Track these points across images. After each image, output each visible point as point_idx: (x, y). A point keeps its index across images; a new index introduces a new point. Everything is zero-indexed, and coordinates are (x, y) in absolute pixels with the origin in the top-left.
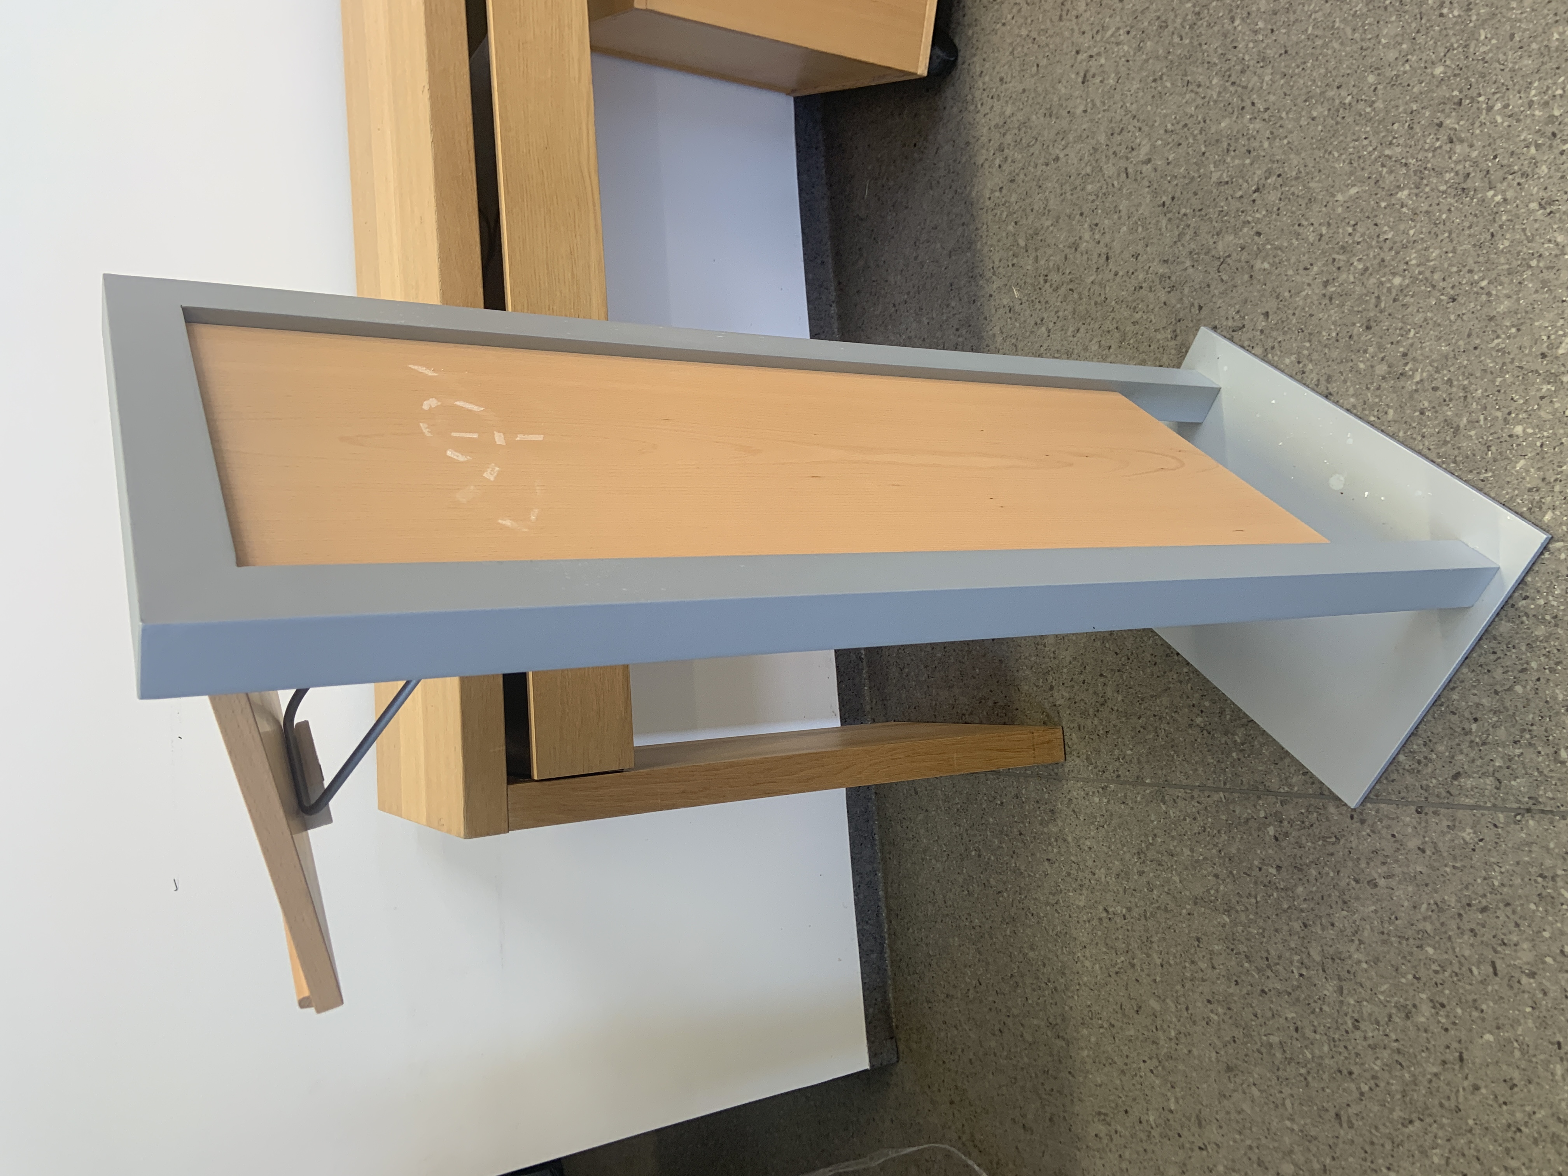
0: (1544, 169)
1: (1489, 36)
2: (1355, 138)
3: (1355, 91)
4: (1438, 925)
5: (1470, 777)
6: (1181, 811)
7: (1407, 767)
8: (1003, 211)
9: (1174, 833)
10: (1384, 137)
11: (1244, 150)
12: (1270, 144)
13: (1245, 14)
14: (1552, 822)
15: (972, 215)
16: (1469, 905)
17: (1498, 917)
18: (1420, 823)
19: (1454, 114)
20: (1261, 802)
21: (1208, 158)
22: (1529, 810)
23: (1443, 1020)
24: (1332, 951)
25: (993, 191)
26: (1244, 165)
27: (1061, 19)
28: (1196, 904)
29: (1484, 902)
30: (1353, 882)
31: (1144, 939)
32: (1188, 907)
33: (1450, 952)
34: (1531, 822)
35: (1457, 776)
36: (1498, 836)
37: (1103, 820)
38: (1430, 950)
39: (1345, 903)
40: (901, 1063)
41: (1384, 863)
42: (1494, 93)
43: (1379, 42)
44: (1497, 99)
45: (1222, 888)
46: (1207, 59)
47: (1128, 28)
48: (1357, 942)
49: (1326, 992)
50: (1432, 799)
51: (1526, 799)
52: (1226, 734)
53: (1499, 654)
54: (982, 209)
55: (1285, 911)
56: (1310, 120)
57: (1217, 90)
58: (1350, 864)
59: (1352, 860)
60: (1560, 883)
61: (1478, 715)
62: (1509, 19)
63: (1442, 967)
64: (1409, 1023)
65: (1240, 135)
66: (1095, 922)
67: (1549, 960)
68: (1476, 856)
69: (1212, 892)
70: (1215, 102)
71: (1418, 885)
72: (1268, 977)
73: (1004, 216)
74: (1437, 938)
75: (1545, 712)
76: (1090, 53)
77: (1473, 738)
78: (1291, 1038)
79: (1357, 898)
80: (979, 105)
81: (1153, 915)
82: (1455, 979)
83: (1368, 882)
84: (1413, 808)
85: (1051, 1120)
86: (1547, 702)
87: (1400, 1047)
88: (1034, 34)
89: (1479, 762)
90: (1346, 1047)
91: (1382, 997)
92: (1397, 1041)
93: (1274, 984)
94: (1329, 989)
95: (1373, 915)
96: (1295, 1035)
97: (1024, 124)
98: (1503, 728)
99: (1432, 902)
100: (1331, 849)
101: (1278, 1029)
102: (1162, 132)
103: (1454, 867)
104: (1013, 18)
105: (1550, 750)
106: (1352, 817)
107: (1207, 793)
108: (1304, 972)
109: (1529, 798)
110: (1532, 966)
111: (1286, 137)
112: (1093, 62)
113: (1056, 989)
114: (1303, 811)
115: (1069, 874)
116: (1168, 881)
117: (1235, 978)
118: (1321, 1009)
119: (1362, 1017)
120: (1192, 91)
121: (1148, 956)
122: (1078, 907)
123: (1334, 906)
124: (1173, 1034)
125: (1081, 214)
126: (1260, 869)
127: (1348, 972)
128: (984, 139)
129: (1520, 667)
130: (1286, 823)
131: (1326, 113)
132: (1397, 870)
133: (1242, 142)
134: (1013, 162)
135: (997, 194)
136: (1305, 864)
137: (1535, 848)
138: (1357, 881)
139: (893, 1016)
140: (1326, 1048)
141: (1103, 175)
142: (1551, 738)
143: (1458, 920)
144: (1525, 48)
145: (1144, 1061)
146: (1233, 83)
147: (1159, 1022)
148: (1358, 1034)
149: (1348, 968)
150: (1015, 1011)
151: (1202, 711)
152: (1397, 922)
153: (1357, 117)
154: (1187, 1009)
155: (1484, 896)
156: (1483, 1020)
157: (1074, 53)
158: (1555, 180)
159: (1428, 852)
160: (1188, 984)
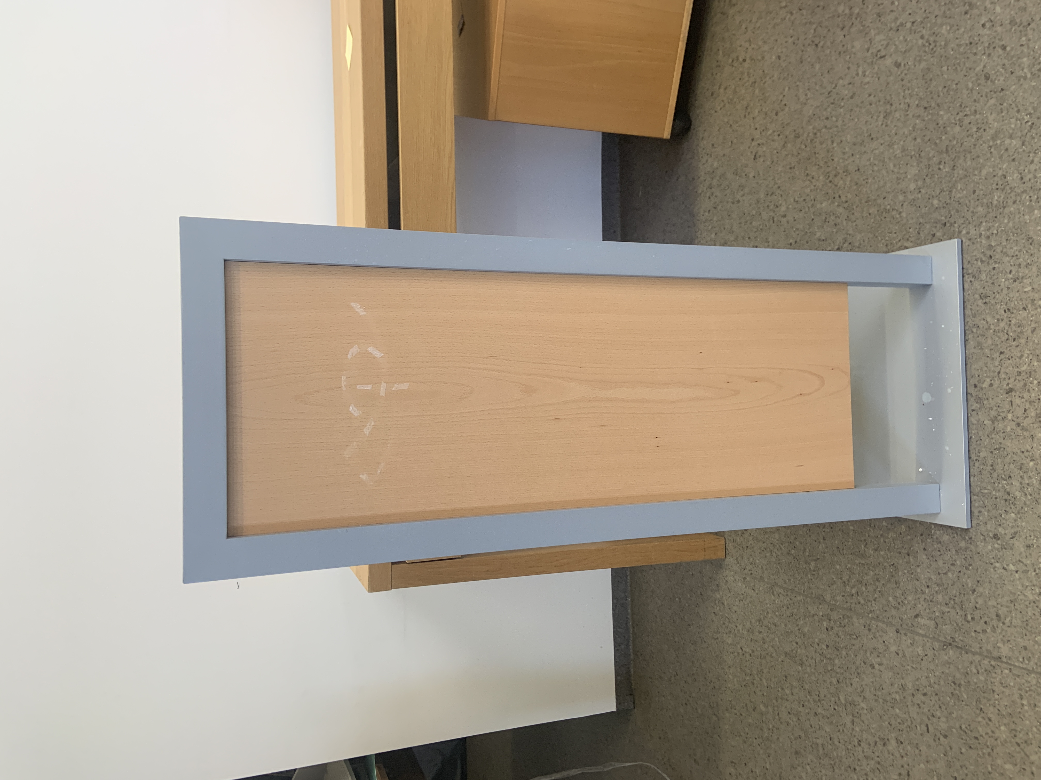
0: (983, 276)
1: (962, 188)
2: (890, 231)
3: (892, 203)
4: (902, 698)
5: (923, 618)
6: (781, 601)
7: (893, 605)
8: (709, 225)
9: (777, 613)
10: (905, 235)
11: (833, 223)
12: (847, 223)
13: (839, 141)
14: (961, 654)
15: (694, 222)
16: (918, 690)
17: (931, 700)
18: (897, 638)
19: (941, 230)
20: (821, 606)
21: (814, 223)
22: (950, 644)
23: (901, 751)
24: (850, 699)
25: (705, 211)
26: (833, 232)
27: (745, 117)
28: (786, 656)
29: (925, 691)
30: (862, 663)
31: (759, 670)
32: (782, 657)
33: (907, 714)
34: (951, 652)
35: (917, 616)
36: (935, 655)
37: (742, 597)
38: (897, 711)
39: (858, 674)
40: (636, 710)
41: (878, 656)
42: (963, 224)
43: (906, 177)
44: (964, 228)
45: (799, 650)
46: (818, 163)
47: (779, 133)
48: (862, 697)
49: (846, 721)
50: (904, 626)
51: (949, 638)
52: (806, 563)
53: (942, 552)
54: (699, 220)
55: (829, 671)
56: (868, 215)
57: (822, 183)
58: (862, 652)
59: (863, 650)
60: (963, 689)
61: (930, 584)
62: (974, 181)
63: (903, 721)
64: (885, 748)
65: (831, 214)
66: (736, 654)
67: (954, 730)
68: (923, 663)
69: (794, 652)
70: (821, 190)
71: (894, 673)
72: (819, 706)
73: (710, 227)
74: (902, 705)
75: (962, 592)
76: (758, 142)
77: (926, 597)
78: (828, 742)
79: (864, 673)
80: (700, 158)
81: (765, 657)
82: (909, 729)
83: (870, 665)
84: (895, 629)
85: (708, 760)
86: (963, 586)
87: (880, 760)
88: (731, 122)
89: (928, 611)
90: (853, 754)
91: (873, 731)
92: (878, 757)
93: (820, 711)
94: (848, 719)
95: (871, 684)
96: (830, 742)
97: (723, 175)
98: (941, 594)
99: (900, 684)
100: (853, 642)
101: (821, 736)
102: (792, 201)
103: (912, 667)
104: (721, 109)
105: (963, 613)
106: (865, 627)
107: (794, 595)
108: (836, 707)
109: (951, 637)
110: (946, 732)
111: (855, 221)
112: (759, 149)
113: (714, 687)
114: (841, 617)
115: (724, 624)
116: (773, 639)
117: (802, 703)
118: (843, 730)
119: (862, 740)
120: (809, 180)
121: (761, 680)
122: (728, 643)
123: (853, 674)
124: (771, 726)
125: (749, 238)
126: (818, 645)
127: (858, 713)
128: (702, 179)
129: (951, 563)
130: (832, 622)
131: (876, 212)
132: (885, 662)
133: (833, 218)
134: (716, 197)
135: (707, 214)
136: (840, 647)
137: (951, 666)
138: (865, 663)
139: (633, 682)
140: (844, 753)
141: (761, 218)
142: (964, 606)
143: (912, 697)
144: (980, 201)
145: (756, 739)
146: (831, 182)
147: (764, 719)
148: (860, 749)
149: (857, 710)
150: (694, 695)
151: (795, 547)
152: (882, 691)
153: (892, 219)
154: (778, 714)
155: (926, 687)
156: (920, 755)
157: (751, 140)
158: (989, 284)
159: (900, 655)
160: (780, 701)
